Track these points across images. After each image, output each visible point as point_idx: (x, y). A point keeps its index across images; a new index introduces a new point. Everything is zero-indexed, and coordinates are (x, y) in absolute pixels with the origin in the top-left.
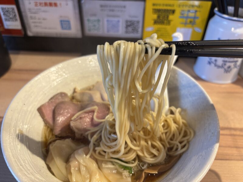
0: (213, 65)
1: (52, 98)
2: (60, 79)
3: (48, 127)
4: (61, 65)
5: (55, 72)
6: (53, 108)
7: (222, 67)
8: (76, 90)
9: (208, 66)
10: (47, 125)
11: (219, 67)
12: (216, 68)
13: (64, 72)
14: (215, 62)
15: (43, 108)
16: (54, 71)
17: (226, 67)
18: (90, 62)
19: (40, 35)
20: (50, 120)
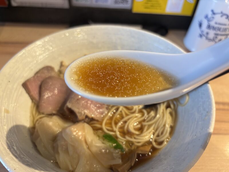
0: (204, 38)
1: (37, 73)
2: (47, 54)
3: (35, 104)
4: (47, 39)
5: (41, 46)
6: (39, 83)
7: (213, 40)
8: (63, 64)
9: (199, 39)
10: (34, 101)
11: (210, 40)
12: (207, 41)
13: (51, 46)
14: (206, 35)
15: (28, 84)
16: (39, 45)
18: (78, 34)
19: (24, 5)
20: (36, 96)
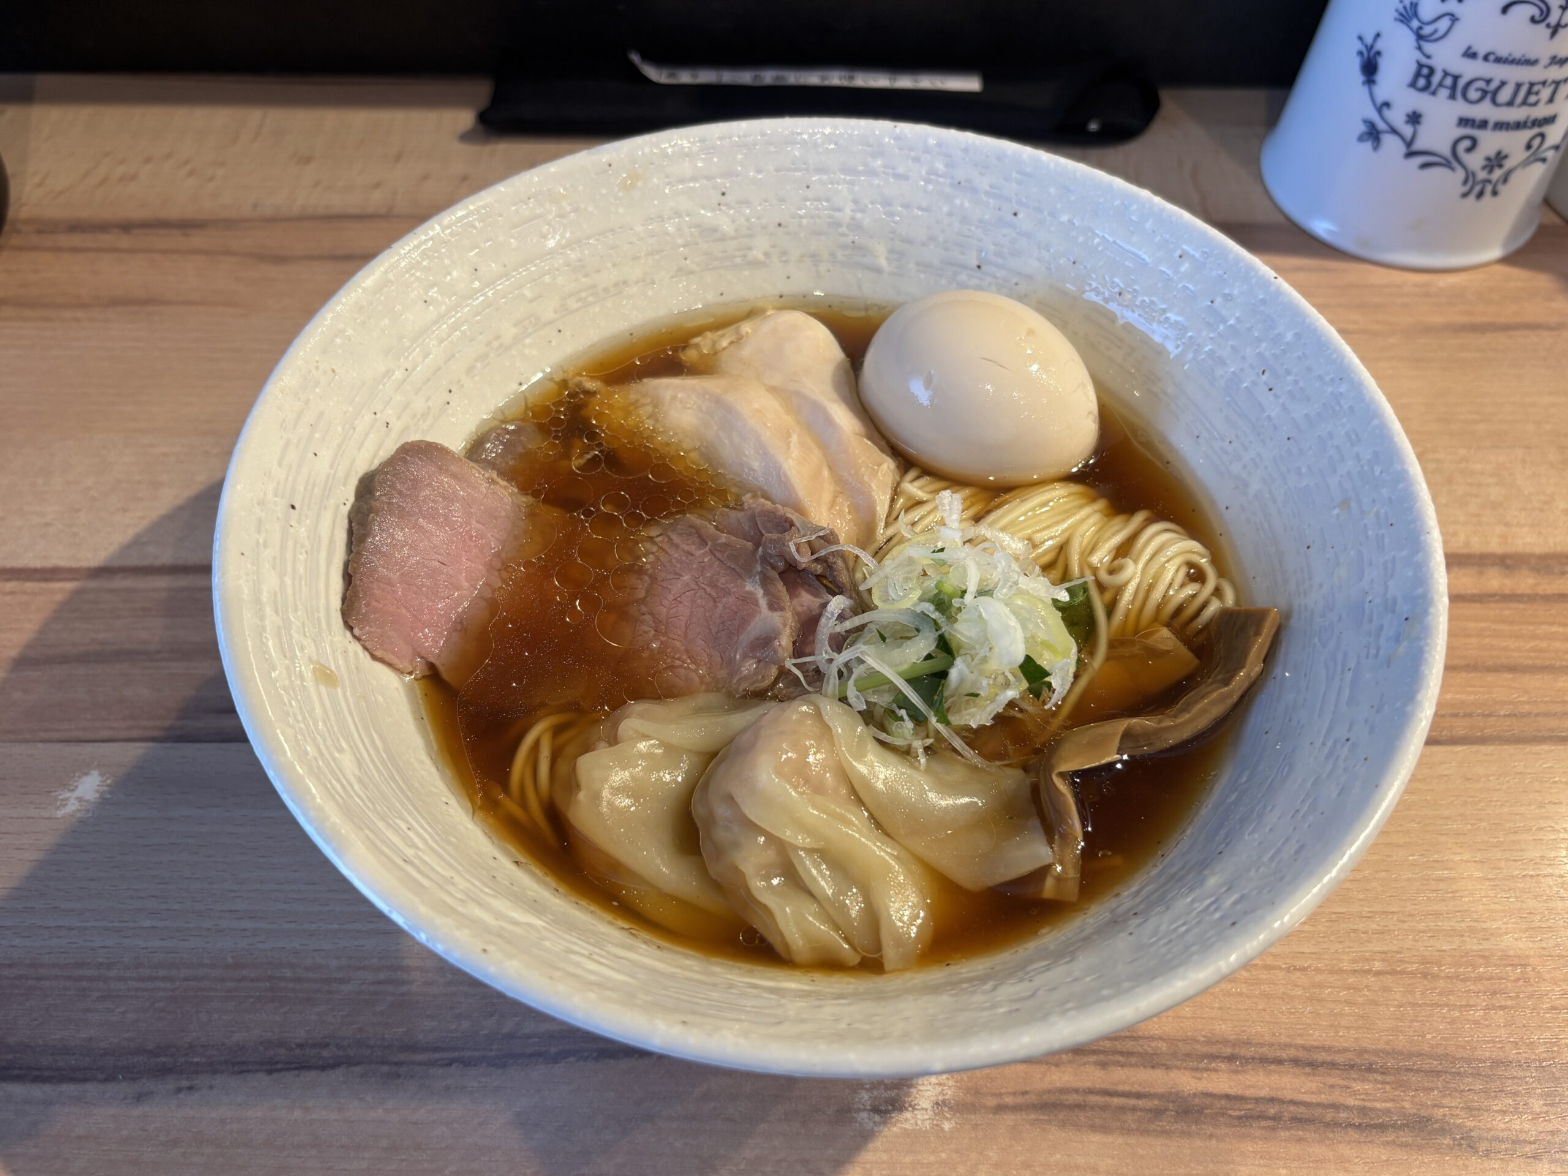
9: (1363, 152)
12: (1411, 166)
14: (1405, 129)
17: (1475, 161)
